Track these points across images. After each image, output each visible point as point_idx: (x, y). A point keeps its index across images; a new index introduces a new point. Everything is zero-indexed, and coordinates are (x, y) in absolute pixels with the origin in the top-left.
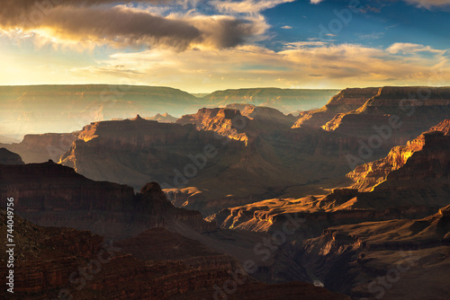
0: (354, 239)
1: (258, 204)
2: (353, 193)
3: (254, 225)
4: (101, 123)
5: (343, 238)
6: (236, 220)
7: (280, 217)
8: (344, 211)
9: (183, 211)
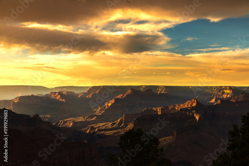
0: (96, 128)
1: (68, 119)
2: (95, 115)
3: (67, 126)
4: (20, 97)
5: (93, 128)
6: (61, 124)
7: (75, 123)
8: (93, 121)
9: (46, 122)
